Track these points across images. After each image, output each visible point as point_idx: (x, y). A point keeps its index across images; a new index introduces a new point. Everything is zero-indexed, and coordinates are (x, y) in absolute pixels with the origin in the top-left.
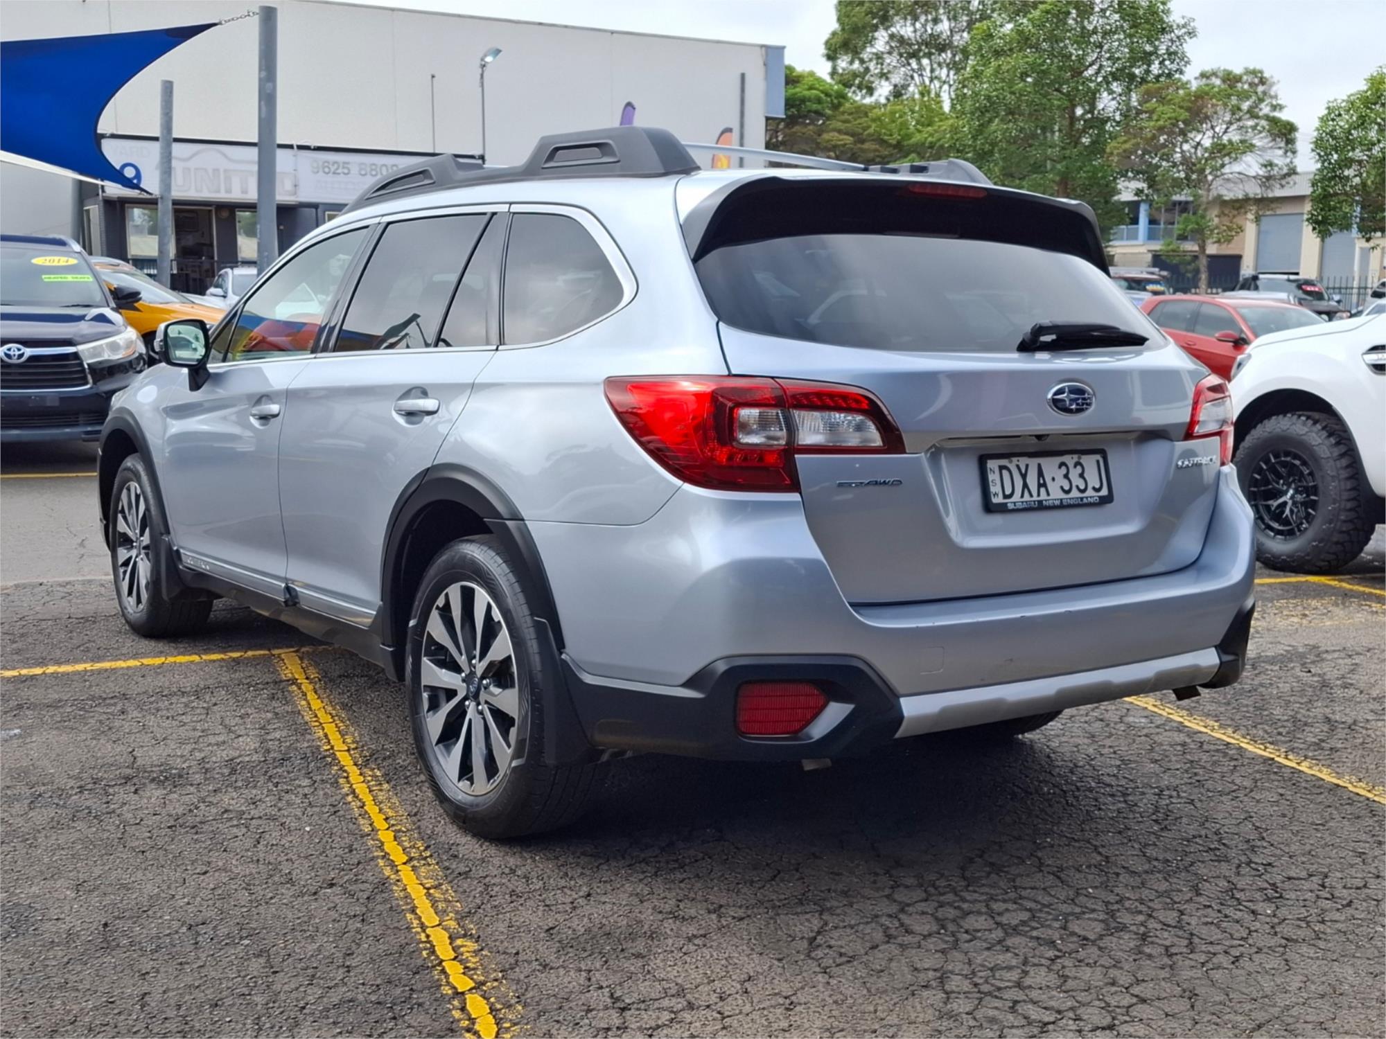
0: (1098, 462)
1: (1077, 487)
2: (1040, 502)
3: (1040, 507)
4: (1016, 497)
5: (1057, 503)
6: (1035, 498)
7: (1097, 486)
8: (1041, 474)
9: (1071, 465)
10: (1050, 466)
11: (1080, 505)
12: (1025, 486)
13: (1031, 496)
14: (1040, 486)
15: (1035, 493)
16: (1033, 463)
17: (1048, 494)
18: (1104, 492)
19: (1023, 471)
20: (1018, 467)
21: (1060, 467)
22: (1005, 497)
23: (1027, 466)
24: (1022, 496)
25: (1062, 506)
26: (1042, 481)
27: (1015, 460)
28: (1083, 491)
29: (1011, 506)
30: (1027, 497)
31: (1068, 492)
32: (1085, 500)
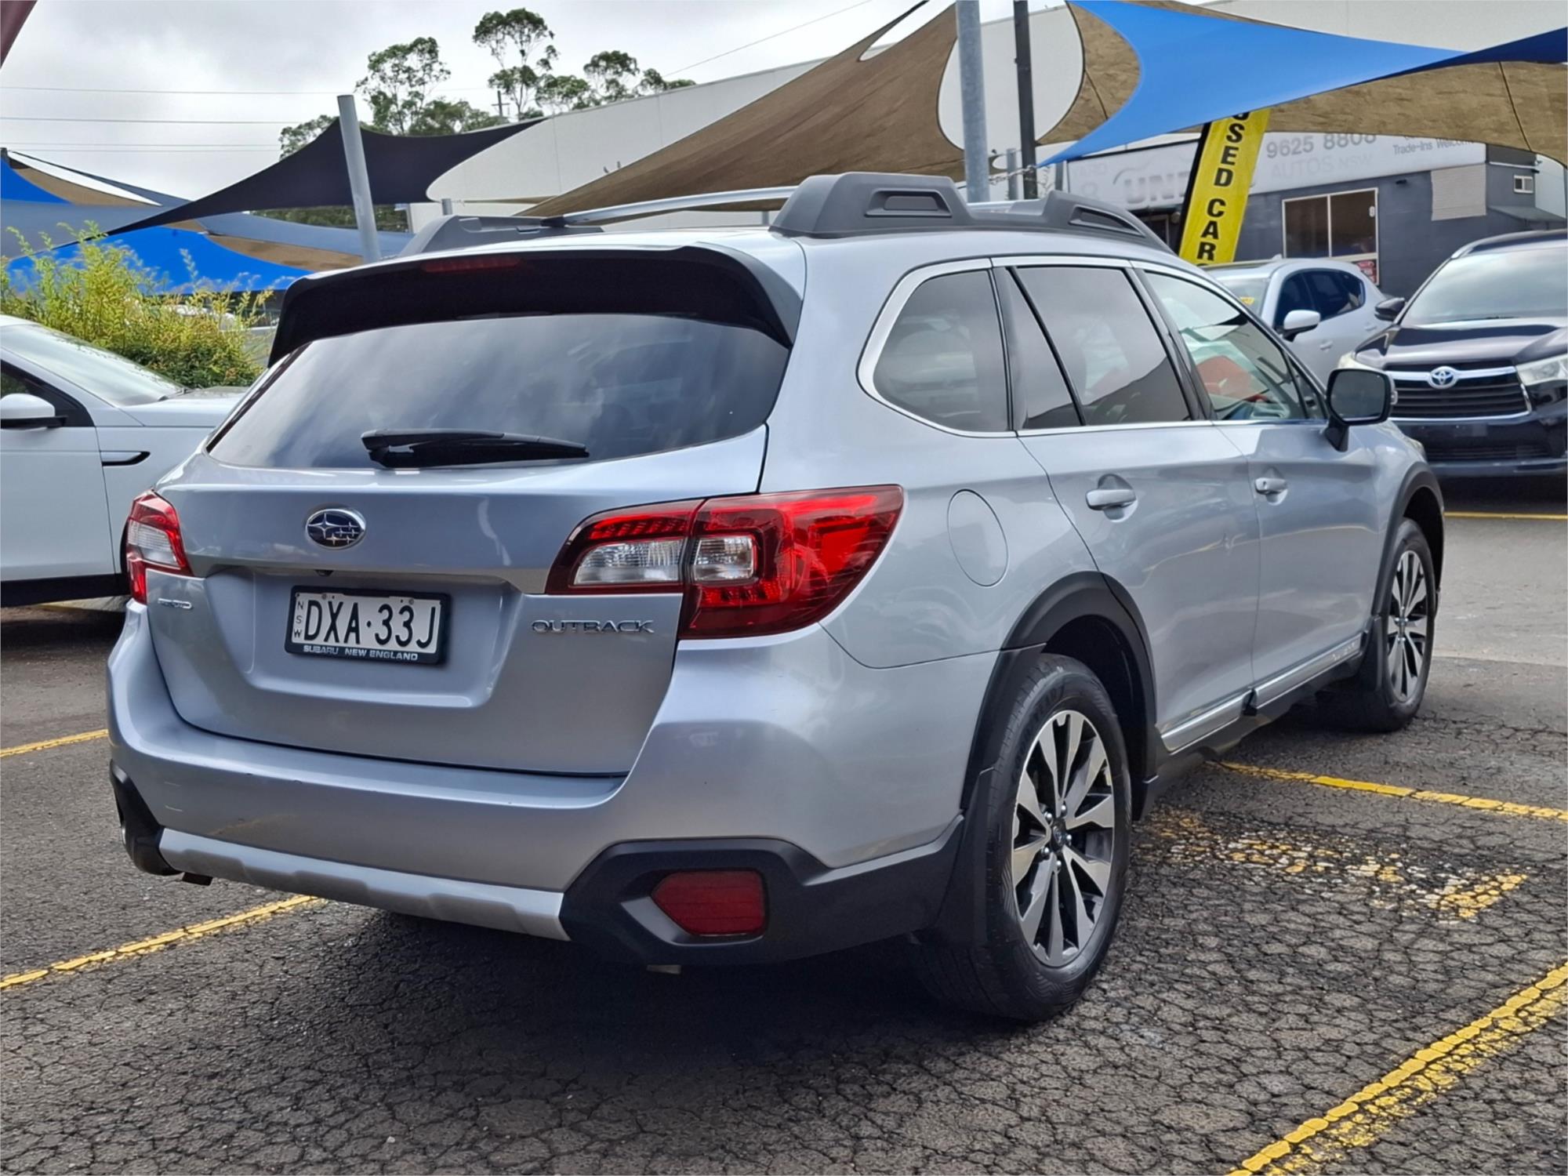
0: (433, 610)
1: (398, 637)
2: (342, 649)
3: (341, 655)
4: (320, 640)
5: (363, 653)
6: (342, 644)
7: (424, 641)
8: (355, 616)
9: (396, 611)
10: (370, 609)
11: (394, 661)
12: (333, 628)
13: (337, 640)
14: (350, 629)
15: (342, 637)
16: (349, 602)
17: (358, 641)
18: (432, 649)
19: (335, 611)
20: (330, 604)
21: (381, 610)
22: (307, 637)
23: (341, 604)
24: (326, 639)
25: (367, 658)
26: (354, 625)
27: (329, 595)
28: (402, 644)
29: (307, 649)
30: (332, 642)
31: (382, 642)
32: (399, 656)
